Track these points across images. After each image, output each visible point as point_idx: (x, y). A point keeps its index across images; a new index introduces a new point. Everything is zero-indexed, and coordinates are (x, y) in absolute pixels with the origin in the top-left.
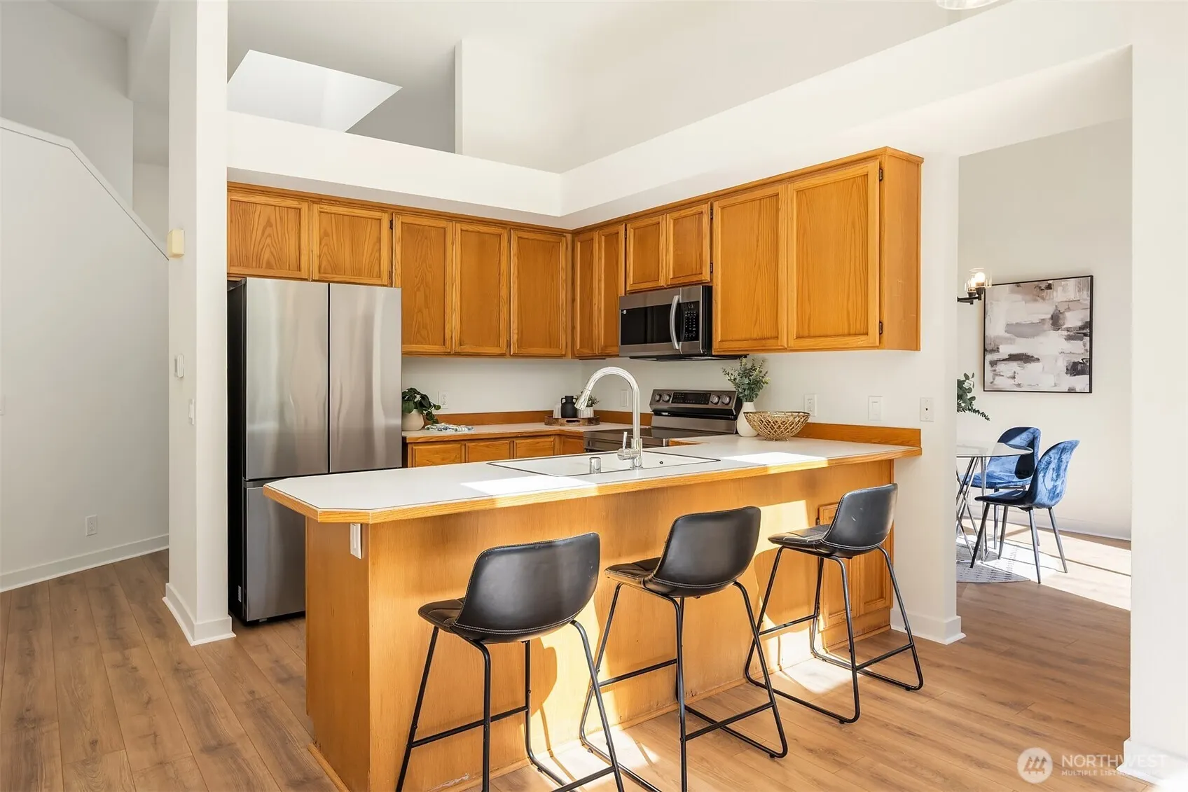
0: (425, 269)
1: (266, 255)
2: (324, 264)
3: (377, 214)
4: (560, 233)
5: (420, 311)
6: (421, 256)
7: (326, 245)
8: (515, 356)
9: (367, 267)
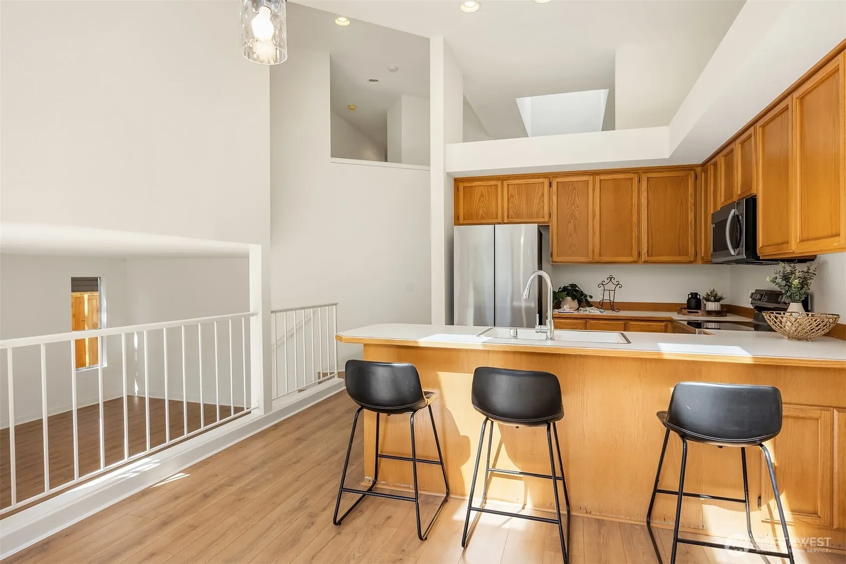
0: (574, 208)
1: (481, 212)
2: (511, 213)
3: (541, 180)
4: (690, 168)
5: (571, 235)
6: (571, 201)
7: (512, 202)
8: (646, 262)
9: (536, 212)
